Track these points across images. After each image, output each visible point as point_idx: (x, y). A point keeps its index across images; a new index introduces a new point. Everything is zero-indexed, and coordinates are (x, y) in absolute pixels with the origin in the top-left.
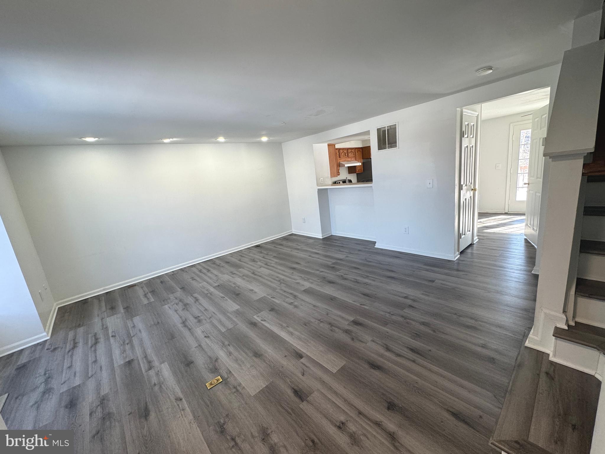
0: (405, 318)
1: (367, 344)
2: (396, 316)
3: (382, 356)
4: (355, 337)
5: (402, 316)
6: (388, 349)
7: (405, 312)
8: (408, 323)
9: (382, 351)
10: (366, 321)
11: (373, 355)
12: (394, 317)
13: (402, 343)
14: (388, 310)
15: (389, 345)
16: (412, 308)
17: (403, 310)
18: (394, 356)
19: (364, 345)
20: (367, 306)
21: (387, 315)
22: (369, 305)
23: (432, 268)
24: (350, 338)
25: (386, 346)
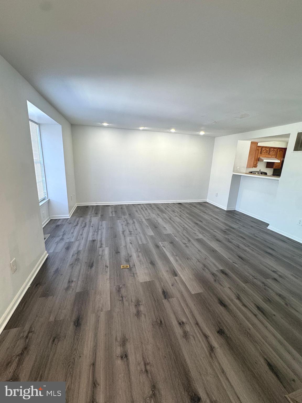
0: (265, 285)
1: (224, 288)
2: (258, 280)
3: (232, 300)
4: (217, 280)
5: (263, 283)
6: (239, 298)
7: (267, 281)
8: (266, 290)
9: (234, 297)
11: (224, 296)
12: (255, 280)
13: (253, 300)
14: (254, 275)
15: (240, 295)
16: (276, 281)
17: (266, 279)
18: (241, 305)
19: (222, 288)
20: (238, 265)
21: (251, 277)
22: (240, 265)
24: (214, 279)
25: (238, 295)
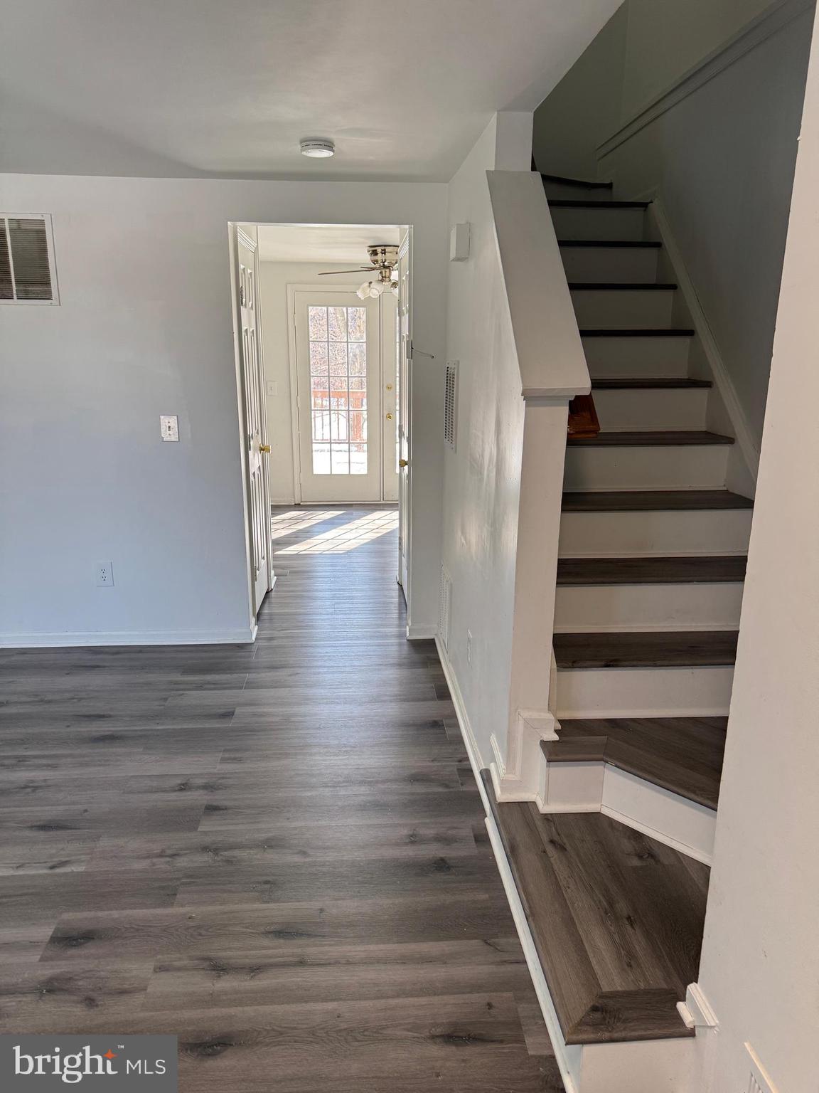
0: (216, 851)
1: (149, 990)
2: (186, 854)
3: (213, 1000)
4: (93, 990)
5: (205, 849)
6: (219, 968)
7: (205, 833)
8: (232, 862)
9: (204, 984)
10: (100, 914)
11: (187, 1014)
12: (182, 862)
13: (247, 928)
14: (156, 848)
15: (212, 954)
16: (217, 812)
17: (195, 829)
18: (246, 981)
19: (139, 999)
20: (79, 862)
21: (161, 864)
22: (83, 857)
23: (209, 677)
24: (78, 1002)
25: (208, 963)
